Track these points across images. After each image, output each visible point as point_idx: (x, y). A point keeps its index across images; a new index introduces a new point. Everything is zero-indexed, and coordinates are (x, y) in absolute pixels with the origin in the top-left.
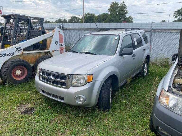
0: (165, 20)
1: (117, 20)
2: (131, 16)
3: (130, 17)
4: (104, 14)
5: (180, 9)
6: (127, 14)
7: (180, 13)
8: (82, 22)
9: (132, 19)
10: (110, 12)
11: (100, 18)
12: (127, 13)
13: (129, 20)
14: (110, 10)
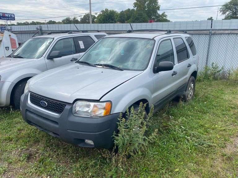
0: (211, 18)
1: (144, 19)
2: (164, 12)
3: (163, 14)
4: (129, 10)
5: (229, 3)
6: (159, 10)
7: (229, 8)
8: (89, 23)
9: (166, 16)
10: (136, 8)
11: (123, 16)
12: (158, 8)
13: (162, 19)
14: (135, 4)
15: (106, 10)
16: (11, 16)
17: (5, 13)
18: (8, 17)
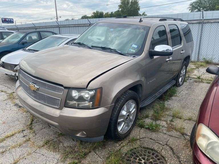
3: (143, 14)
15: (96, 12)
16: (11, 20)
17: (6, 18)
18: (9, 21)
